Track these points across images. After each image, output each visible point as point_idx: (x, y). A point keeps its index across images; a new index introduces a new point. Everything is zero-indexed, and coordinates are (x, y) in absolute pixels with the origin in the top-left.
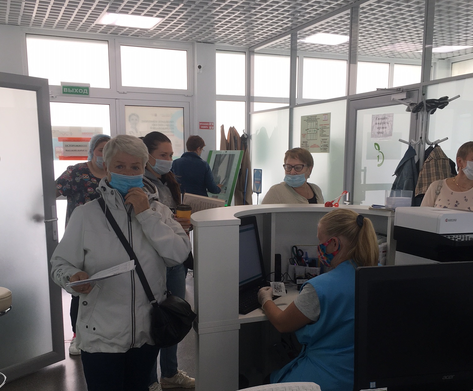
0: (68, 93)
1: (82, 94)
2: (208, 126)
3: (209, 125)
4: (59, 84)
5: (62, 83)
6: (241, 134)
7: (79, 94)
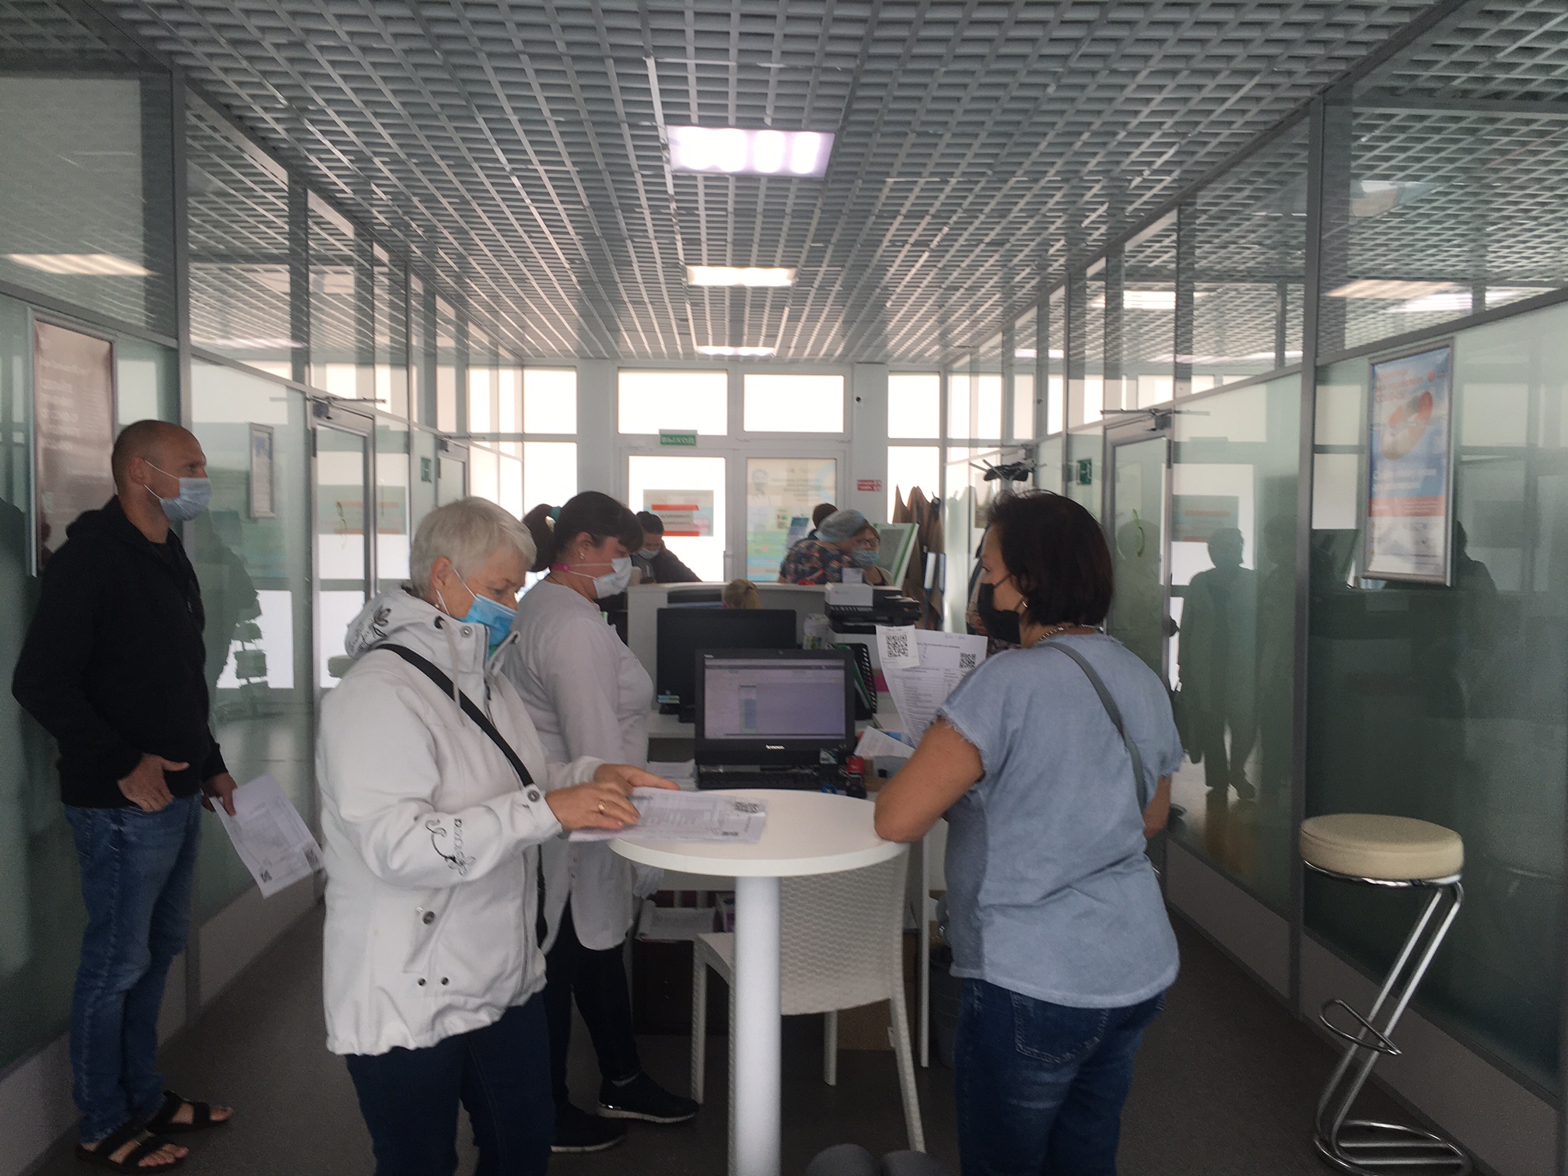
0: (668, 443)
1: (687, 444)
2: (872, 486)
3: (874, 485)
4: (657, 433)
5: (660, 431)
6: (929, 499)
7: (682, 444)
